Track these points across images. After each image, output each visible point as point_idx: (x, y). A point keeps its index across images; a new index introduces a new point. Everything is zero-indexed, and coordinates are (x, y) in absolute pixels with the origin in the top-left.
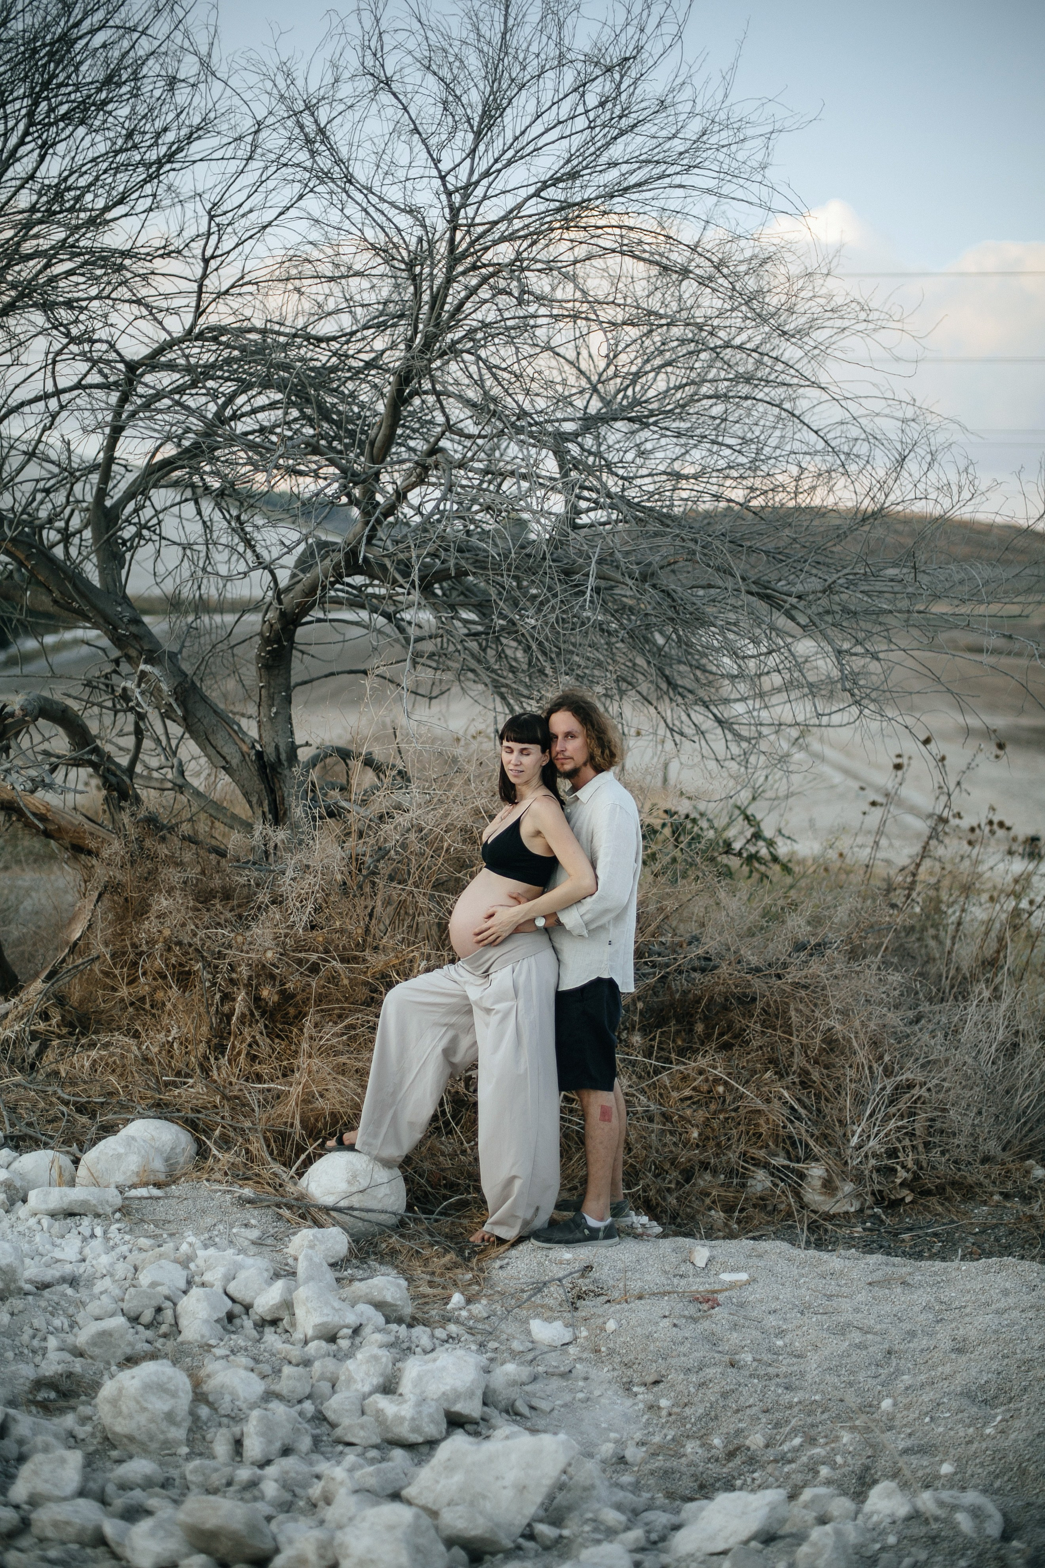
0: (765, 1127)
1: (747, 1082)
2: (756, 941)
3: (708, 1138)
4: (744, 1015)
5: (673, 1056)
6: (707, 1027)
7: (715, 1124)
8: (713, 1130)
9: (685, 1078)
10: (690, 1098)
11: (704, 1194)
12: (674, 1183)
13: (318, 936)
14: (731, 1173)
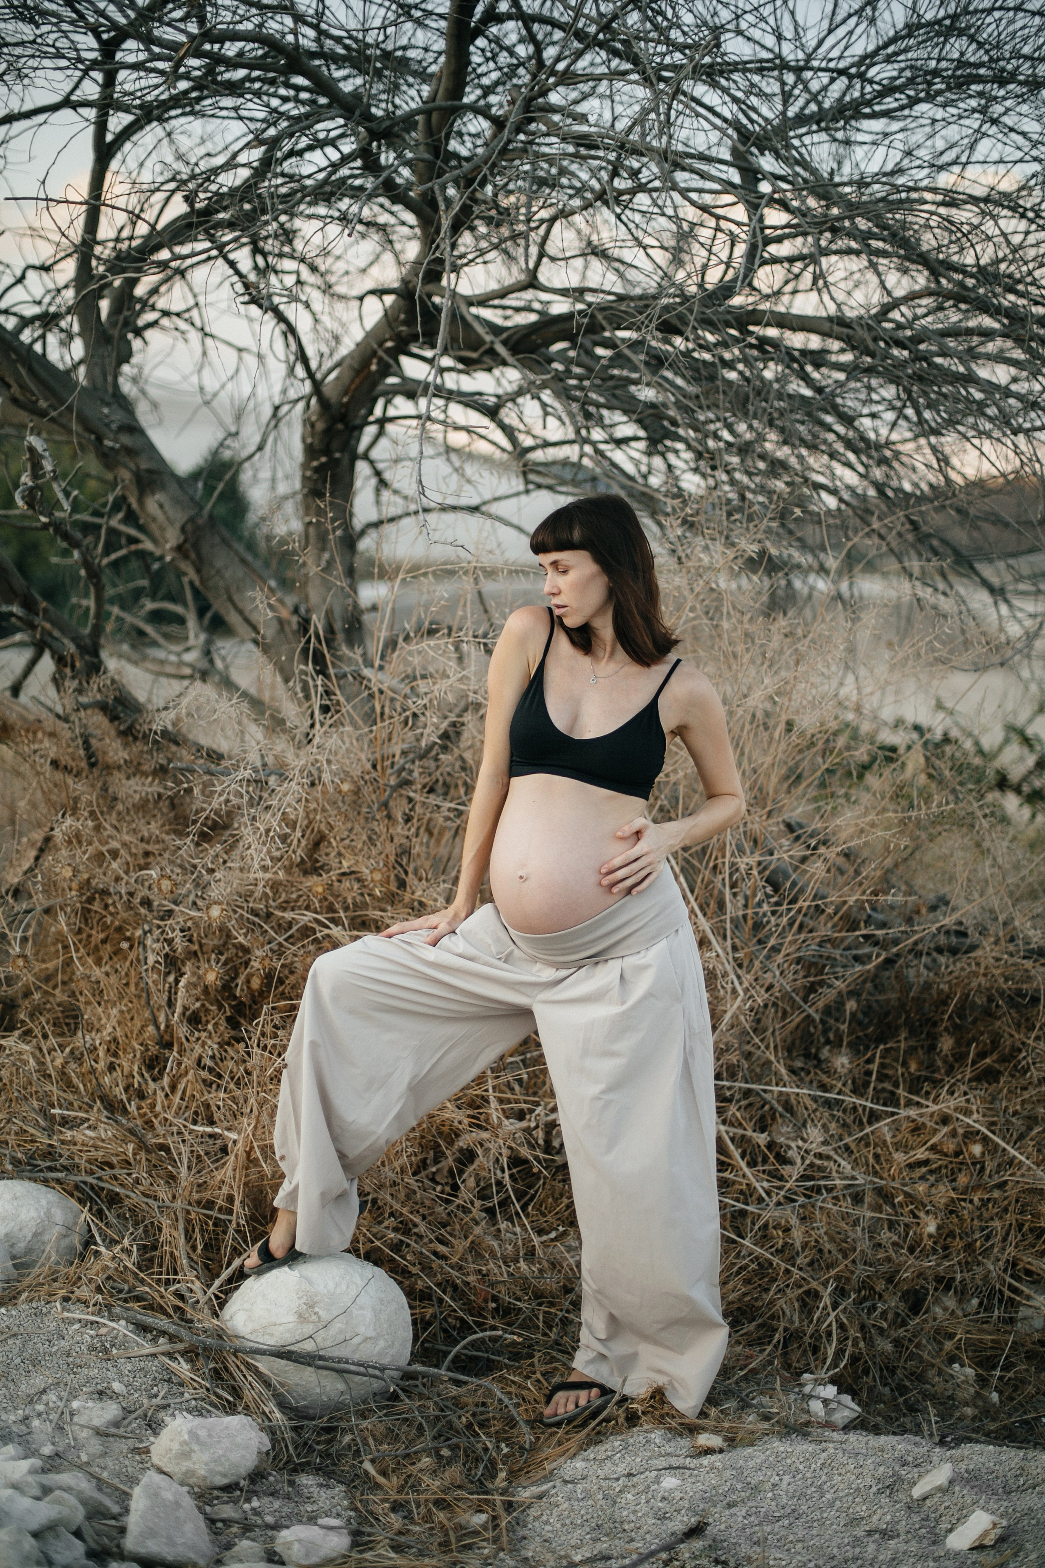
1: (1021, 1137)
3: (951, 1234)
4: (1018, 1024)
5: (901, 1092)
6: (957, 1044)
7: (966, 1210)
8: (961, 1219)
9: (917, 1129)
10: (926, 1162)
11: (942, 1334)
12: (890, 1316)
13: (316, 884)
14: (990, 1297)
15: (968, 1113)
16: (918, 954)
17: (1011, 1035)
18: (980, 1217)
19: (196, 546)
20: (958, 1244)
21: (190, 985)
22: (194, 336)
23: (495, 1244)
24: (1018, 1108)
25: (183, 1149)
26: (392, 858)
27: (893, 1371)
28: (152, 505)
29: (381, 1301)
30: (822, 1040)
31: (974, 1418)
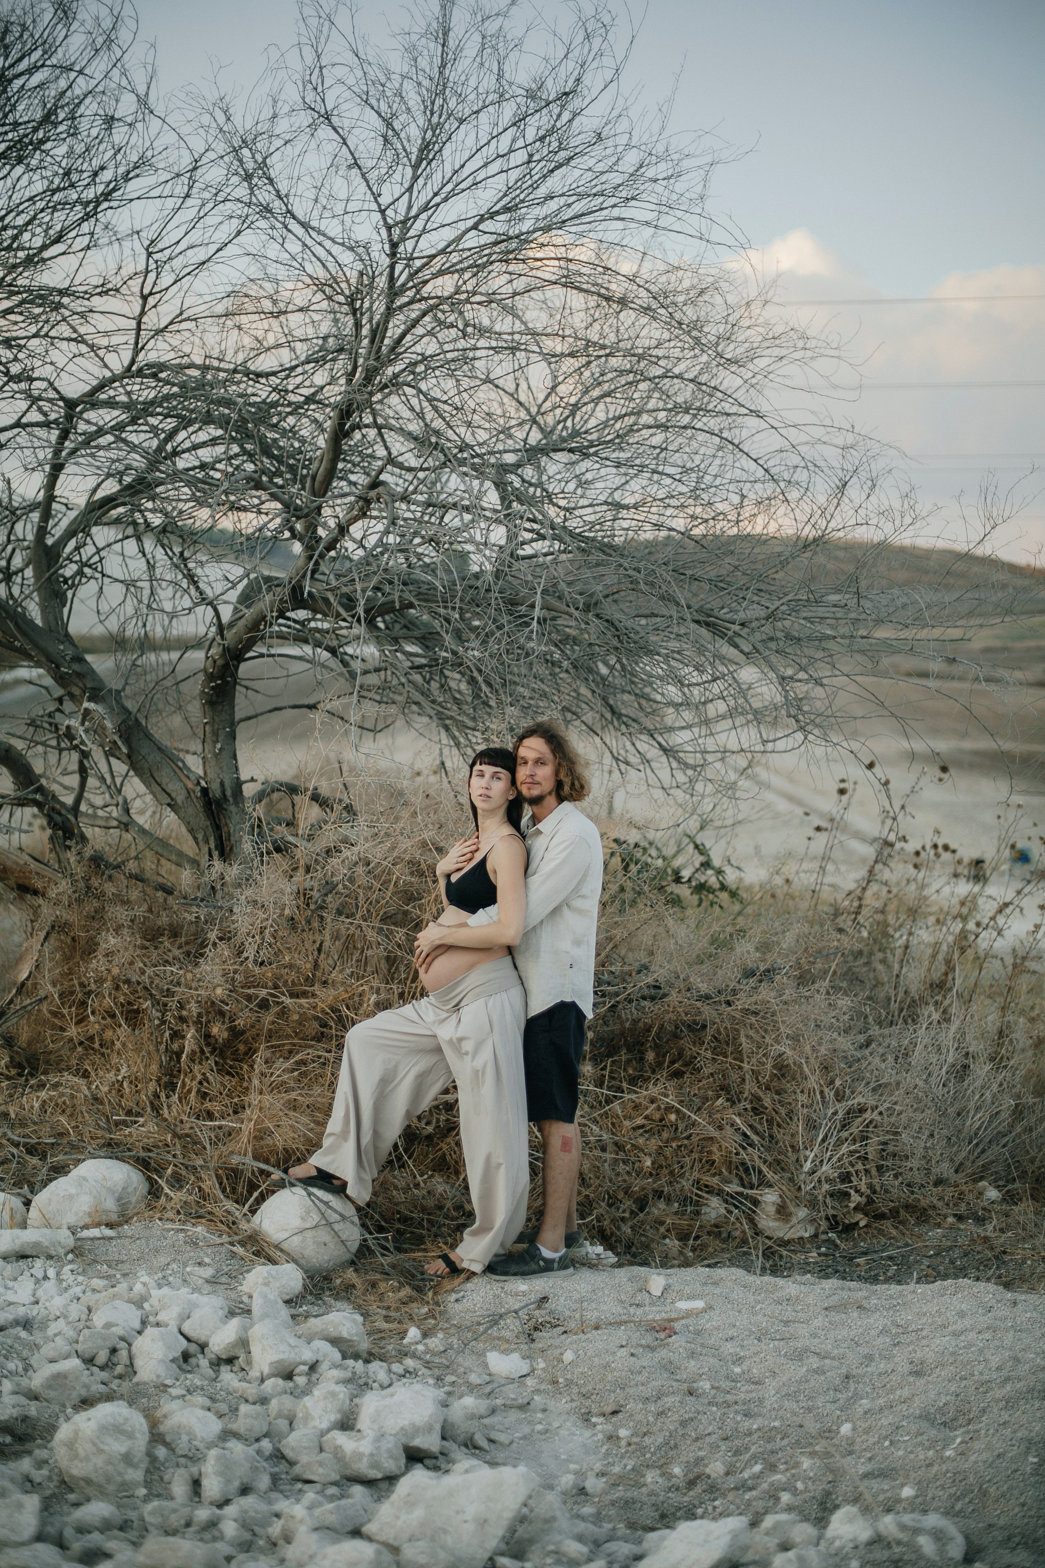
3: (661, 1166)
5: (625, 1085)
6: (657, 1055)
7: (668, 1152)
8: (666, 1158)
9: (636, 1107)
10: (643, 1126)
12: (628, 1212)
15: (666, 1096)
16: (631, 1001)
17: (690, 1049)
18: (677, 1156)
20: (665, 1171)
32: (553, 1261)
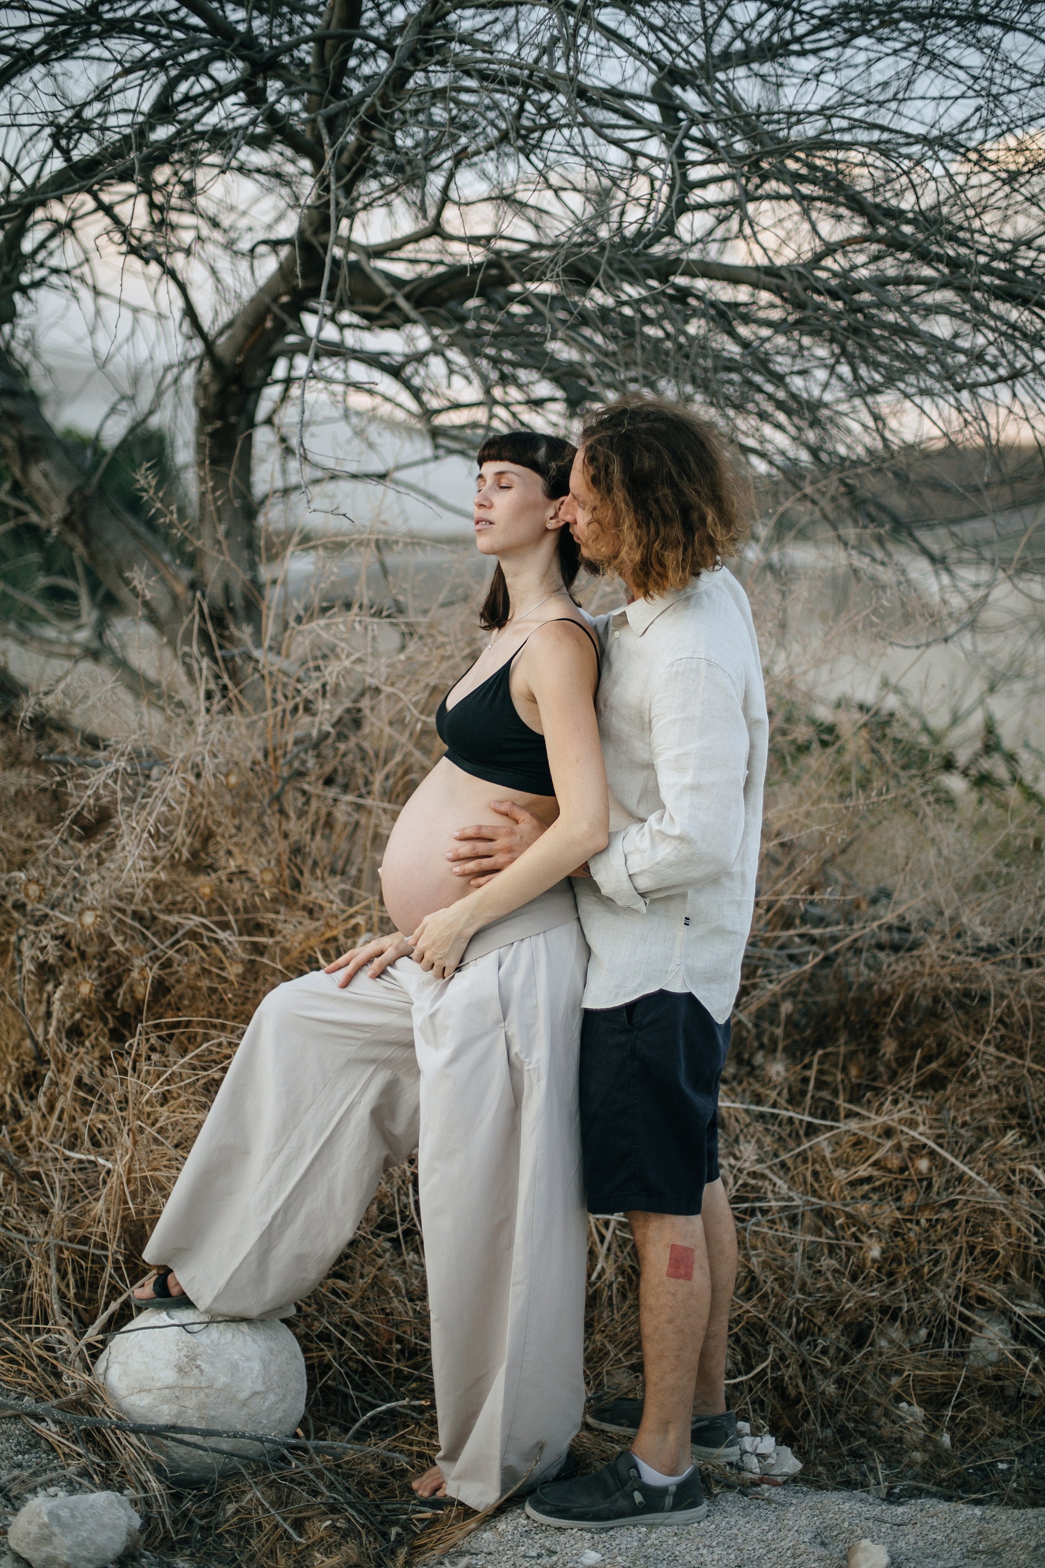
0: (1004, 1240)
1: (971, 1150)
2: (991, 898)
3: (897, 1259)
4: (966, 1027)
5: (841, 1102)
6: (901, 1046)
7: (913, 1233)
8: (907, 1242)
9: (858, 1143)
10: (869, 1179)
11: (888, 1371)
12: (832, 1351)
13: (204, 884)
14: (941, 1328)
15: (913, 1124)
16: (858, 952)
17: (958, 1038)
18: (928, 1240)
19: (84, 518)
21: (66, 997)
22: (85, 295)
23: (399, 1279)
24: (967, 1118)
25: (56, 1177)
26: (285, 858)
27: (834, 1413)
28: (36, 474)
29: (271, 1350)
30: (756, 1044)
31: (924, 1465)
32: (662, 1491)
